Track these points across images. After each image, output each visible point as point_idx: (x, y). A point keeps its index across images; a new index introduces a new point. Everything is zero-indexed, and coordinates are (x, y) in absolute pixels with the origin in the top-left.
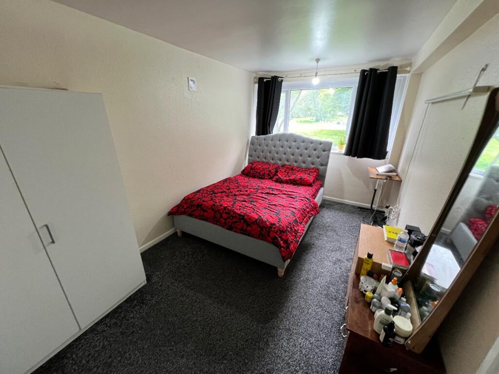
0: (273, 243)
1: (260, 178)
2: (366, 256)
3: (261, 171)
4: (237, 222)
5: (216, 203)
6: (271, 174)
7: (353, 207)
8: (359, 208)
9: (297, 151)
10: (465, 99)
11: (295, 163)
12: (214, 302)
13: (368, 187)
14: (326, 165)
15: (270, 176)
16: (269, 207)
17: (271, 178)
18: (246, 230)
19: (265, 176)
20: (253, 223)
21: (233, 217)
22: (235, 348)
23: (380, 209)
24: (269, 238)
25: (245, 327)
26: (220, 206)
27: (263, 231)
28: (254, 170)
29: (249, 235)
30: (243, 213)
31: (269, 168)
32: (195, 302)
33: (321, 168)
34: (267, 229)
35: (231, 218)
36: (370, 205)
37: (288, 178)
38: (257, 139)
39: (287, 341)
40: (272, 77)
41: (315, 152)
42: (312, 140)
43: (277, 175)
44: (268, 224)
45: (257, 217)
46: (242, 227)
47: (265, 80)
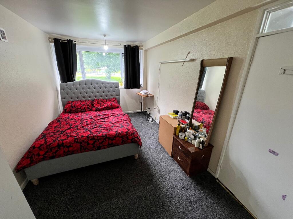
0: (132, 142)
1: (82, 112)
2: (177, 125)
3: (81, 107)
4: (103, 142)
5: (76, 136)
6: (90, 107)
7: (134, 113)
8: (137, 113)
9: (100, 89)
10: (183, 63)
11: (101, 97)
12: (119, 198)
13: (137, 102)
14: (119, 95)
15: (89, 108)
16: (113, 125)
17: (91, 110)
18: (112, 144)
19: (85, 110)
20: (115, 137)
21: (98, 140)
22: (152, 205)
23: (145, 111)
24: (129, 141)
25: (146, 192)
26: (82, 137)
27: (123, 138)
28: (75, 107)
29: (114, 146)
30: (104, 134)
31: (86, 104)
32: (107, 209)
33: (117, 97)
34: (126, 136)
35: (97, 141)
36: (141, 110)
37: (103, 107)
38: (66, 85)
39: (165, 181)
40: (67, 40)
41: (111, 89)
42: (108, 82)
43: (95, 107)
44: (124, 133)
45: (114, 132)
46: (109, 143)
47: (60, 41)
